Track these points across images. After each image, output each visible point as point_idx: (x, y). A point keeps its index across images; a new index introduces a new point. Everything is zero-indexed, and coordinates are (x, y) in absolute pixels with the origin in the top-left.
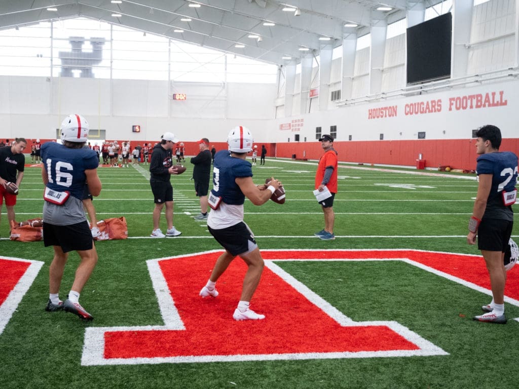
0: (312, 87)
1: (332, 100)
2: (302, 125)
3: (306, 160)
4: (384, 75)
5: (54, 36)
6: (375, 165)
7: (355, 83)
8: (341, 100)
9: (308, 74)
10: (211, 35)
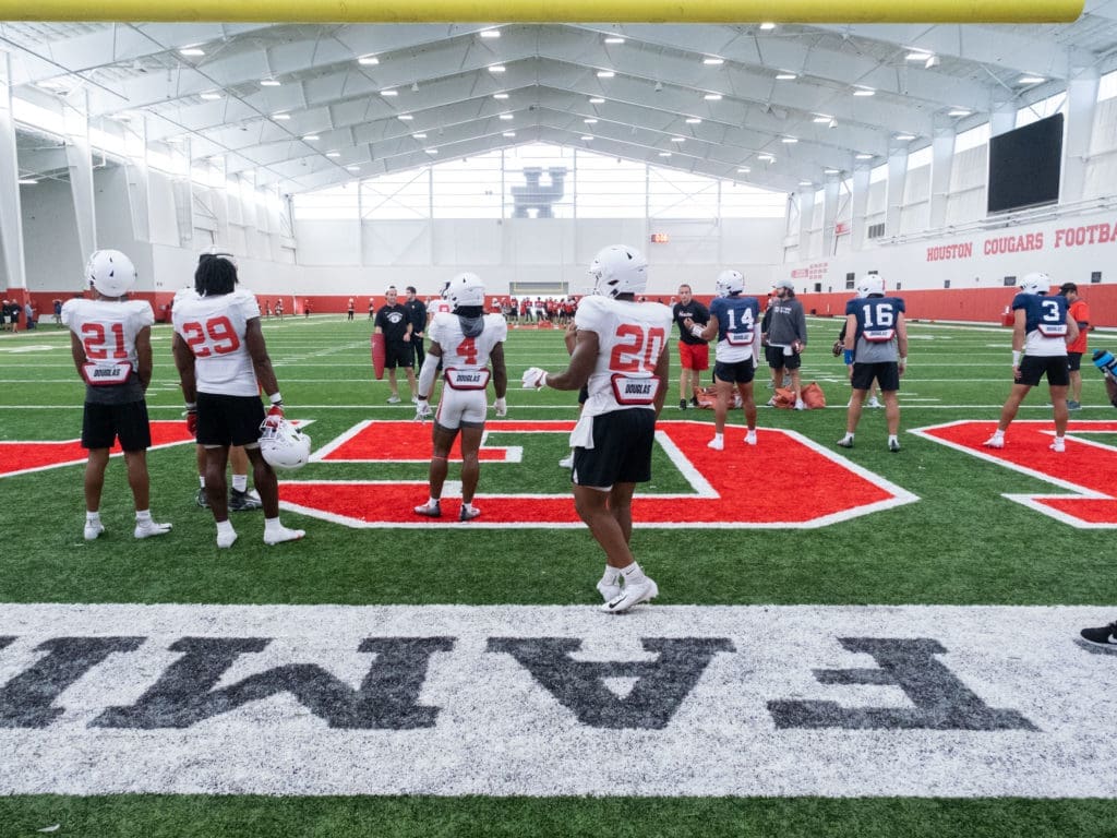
0: (839, 221)
1: (870, 237)
2: (825, 271)
3: (831, 316)
4: (950, 202)
5: (507, 167)
6: (936, 321)
7: (905, 215)
8: (885, 237)
9: (833, 204)
10: (706, 157)
